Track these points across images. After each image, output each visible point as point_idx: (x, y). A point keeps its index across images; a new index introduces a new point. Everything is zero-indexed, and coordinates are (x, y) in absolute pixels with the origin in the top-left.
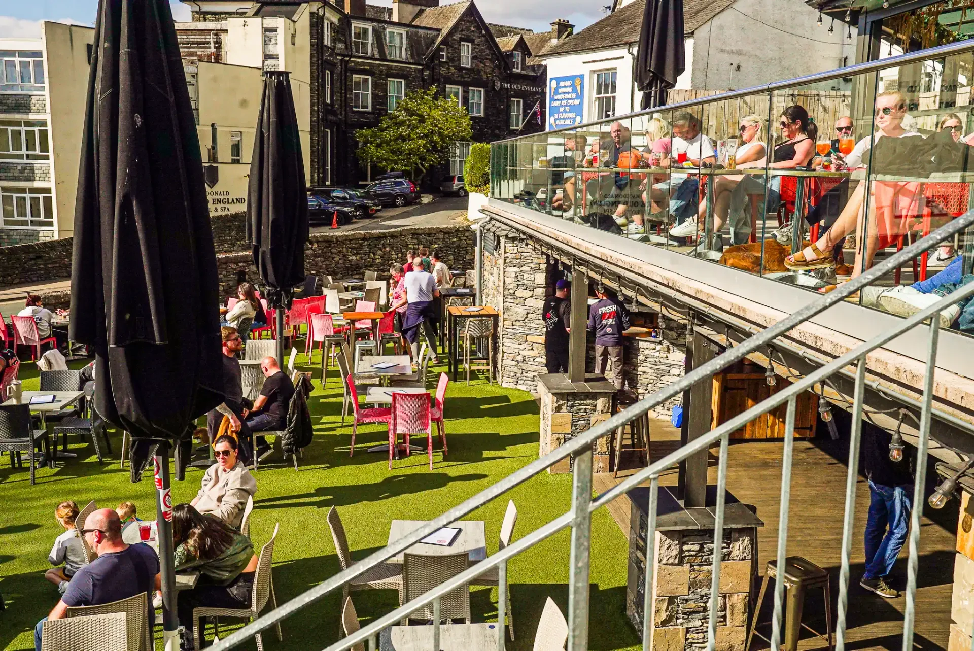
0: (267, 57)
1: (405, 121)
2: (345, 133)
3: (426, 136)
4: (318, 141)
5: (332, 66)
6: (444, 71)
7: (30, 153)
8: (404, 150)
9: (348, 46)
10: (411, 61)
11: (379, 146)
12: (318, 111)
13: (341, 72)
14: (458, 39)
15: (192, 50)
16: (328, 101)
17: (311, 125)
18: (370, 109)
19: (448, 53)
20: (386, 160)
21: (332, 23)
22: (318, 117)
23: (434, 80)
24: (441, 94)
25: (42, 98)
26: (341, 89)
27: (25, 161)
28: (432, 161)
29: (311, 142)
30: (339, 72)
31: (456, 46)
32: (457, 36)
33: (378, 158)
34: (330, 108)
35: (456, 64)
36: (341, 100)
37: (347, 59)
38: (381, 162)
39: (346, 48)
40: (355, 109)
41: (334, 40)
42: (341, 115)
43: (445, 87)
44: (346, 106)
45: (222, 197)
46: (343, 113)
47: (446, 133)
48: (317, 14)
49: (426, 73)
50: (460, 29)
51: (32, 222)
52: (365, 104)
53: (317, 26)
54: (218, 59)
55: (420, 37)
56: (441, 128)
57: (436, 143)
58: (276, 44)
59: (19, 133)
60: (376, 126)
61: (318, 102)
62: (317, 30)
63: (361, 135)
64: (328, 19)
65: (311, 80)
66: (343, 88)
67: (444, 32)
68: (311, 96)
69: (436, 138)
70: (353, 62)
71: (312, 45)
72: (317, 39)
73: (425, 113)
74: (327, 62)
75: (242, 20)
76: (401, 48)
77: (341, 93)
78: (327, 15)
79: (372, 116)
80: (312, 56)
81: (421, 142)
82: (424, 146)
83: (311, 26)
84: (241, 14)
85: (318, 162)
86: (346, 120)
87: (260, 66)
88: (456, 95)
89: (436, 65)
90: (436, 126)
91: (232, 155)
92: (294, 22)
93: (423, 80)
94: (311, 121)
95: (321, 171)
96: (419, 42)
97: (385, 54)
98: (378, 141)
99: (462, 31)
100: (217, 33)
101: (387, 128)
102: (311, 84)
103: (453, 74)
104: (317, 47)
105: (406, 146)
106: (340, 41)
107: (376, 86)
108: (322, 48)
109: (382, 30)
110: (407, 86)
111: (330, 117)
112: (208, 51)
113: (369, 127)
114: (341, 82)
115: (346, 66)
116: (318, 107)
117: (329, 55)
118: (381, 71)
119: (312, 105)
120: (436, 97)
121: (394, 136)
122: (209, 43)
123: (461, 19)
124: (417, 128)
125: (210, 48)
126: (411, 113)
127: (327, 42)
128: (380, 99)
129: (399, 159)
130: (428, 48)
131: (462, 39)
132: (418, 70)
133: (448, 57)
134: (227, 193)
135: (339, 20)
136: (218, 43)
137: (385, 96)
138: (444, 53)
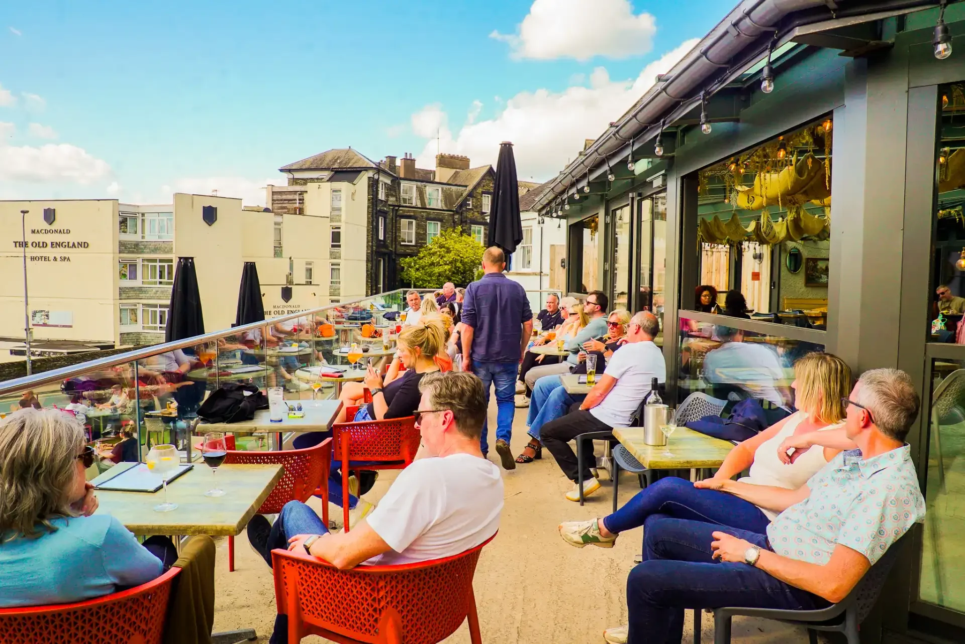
0: (333, 209)
1: (436, 252)
2: (394, 260)
3: (451, 263)
4: (372, 267)
5: (384, 214)
6: (470, 215)
7: (161, 280)
8: (435, 273)
9: (398, 199)
10: (445, 208)
11: (418, 270)
12: (372, 245)
13: (392, 218)
14: (480, 192)
15: (284, 205)
16: (381, 237)
17: (367, 256)
18: (413, 243)
19: (473, 202)
20: (422, 280)
21: (385, 184)
22: (372, 251)
23: (463, 222)
24: (466, 232)
25: (171, 243)
26: (392, 229)
27: (158, 286)
28: (457, 281)
29: (367, 268)
30: (391, 217)
31: (479, 197)
32: (480, 190)
33: (417, 278)
34: (382, 243)
35: (479, 210)
36: (392, 237)
37: (397, 208)
38: (418, 282)
39: (397, 201)
40: (402, 243)
41: (387, 196)
42: (392, 247)
43: (471, 227)
44: (396, 242)
45: (294, 309)
46: (394, 246)
47: (466, 260)
48: (373, 178)
49: (456, 217)
50: (482, 185)
51: (160, 327)
52: (410, 239)
53: (373, 187)
54: (301, 212)
55: (452, 191)
56: (462, 257)
57: (459, 267)
58: (340, 200)
59: (155, 266)
60: (416, 256)
61: (372, 239)
62: (373, 190)
63: (405, 263)
64: (382, 181)
65: (368, 224)
66: (394, 229)
67: (470, 188)
68: (368, 235)
69: (459, 264)
70: (401, 210)
71: (369, 200)
72: (373, 195)
73: (451, 247)
74: (380, 211)
75: (317, 184)
76: (437, 200)
77: (392, 232)
78: (381, 178)
79: (415, 248)
80: (368, 207)
81: (447, 267)
82: (450, 270)
83: (369, 187)
84: (319, 180)
85: (371, 282)
86: (395, 251)
87: (328, 215)
88: (479, 232)
89: (464, 211)
90: (459, 256)
91: (306, 279)
92: (354, 184)
93: (454, 222)
94: (367, 253)
95: (374, 288)
96: (451, 195)
97: (425, 203)
98: (417, 266)
99: (484, 186)
100: (302, 193)
101: (423, 257)
102: (368, 226)
103: (476, 217)
104: (374, 200)
105: (437, 270)
106: (392, 196)
107: (418, 226)
108: (376, 201)
109: (423, 187)
110: (442, 226)
111: (383, 250)
112: (295, 206)
113: (411, 256)
114: (392, 225)
115: (396, 213)
116: (372, 243)
117: (383, 206)
118: (422, 216)
119: (368, 242)
120: (461, 234)
121: (428, 263)
122: (295, 200)
123: (483, 178)
124: (445, 257)
125: (296, 203)
126: (441, 246)
127: (382, 196)
128: (421, 237)
129: (431, 280)
130: (457, 199)
131: (483, 193)
132: (451, 214)
133: (473, 205)
134: (299, 306)
135: (392, 182)
136: (302, 200)
137: (425, 234)
138: (470, 202)
